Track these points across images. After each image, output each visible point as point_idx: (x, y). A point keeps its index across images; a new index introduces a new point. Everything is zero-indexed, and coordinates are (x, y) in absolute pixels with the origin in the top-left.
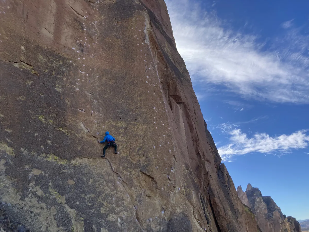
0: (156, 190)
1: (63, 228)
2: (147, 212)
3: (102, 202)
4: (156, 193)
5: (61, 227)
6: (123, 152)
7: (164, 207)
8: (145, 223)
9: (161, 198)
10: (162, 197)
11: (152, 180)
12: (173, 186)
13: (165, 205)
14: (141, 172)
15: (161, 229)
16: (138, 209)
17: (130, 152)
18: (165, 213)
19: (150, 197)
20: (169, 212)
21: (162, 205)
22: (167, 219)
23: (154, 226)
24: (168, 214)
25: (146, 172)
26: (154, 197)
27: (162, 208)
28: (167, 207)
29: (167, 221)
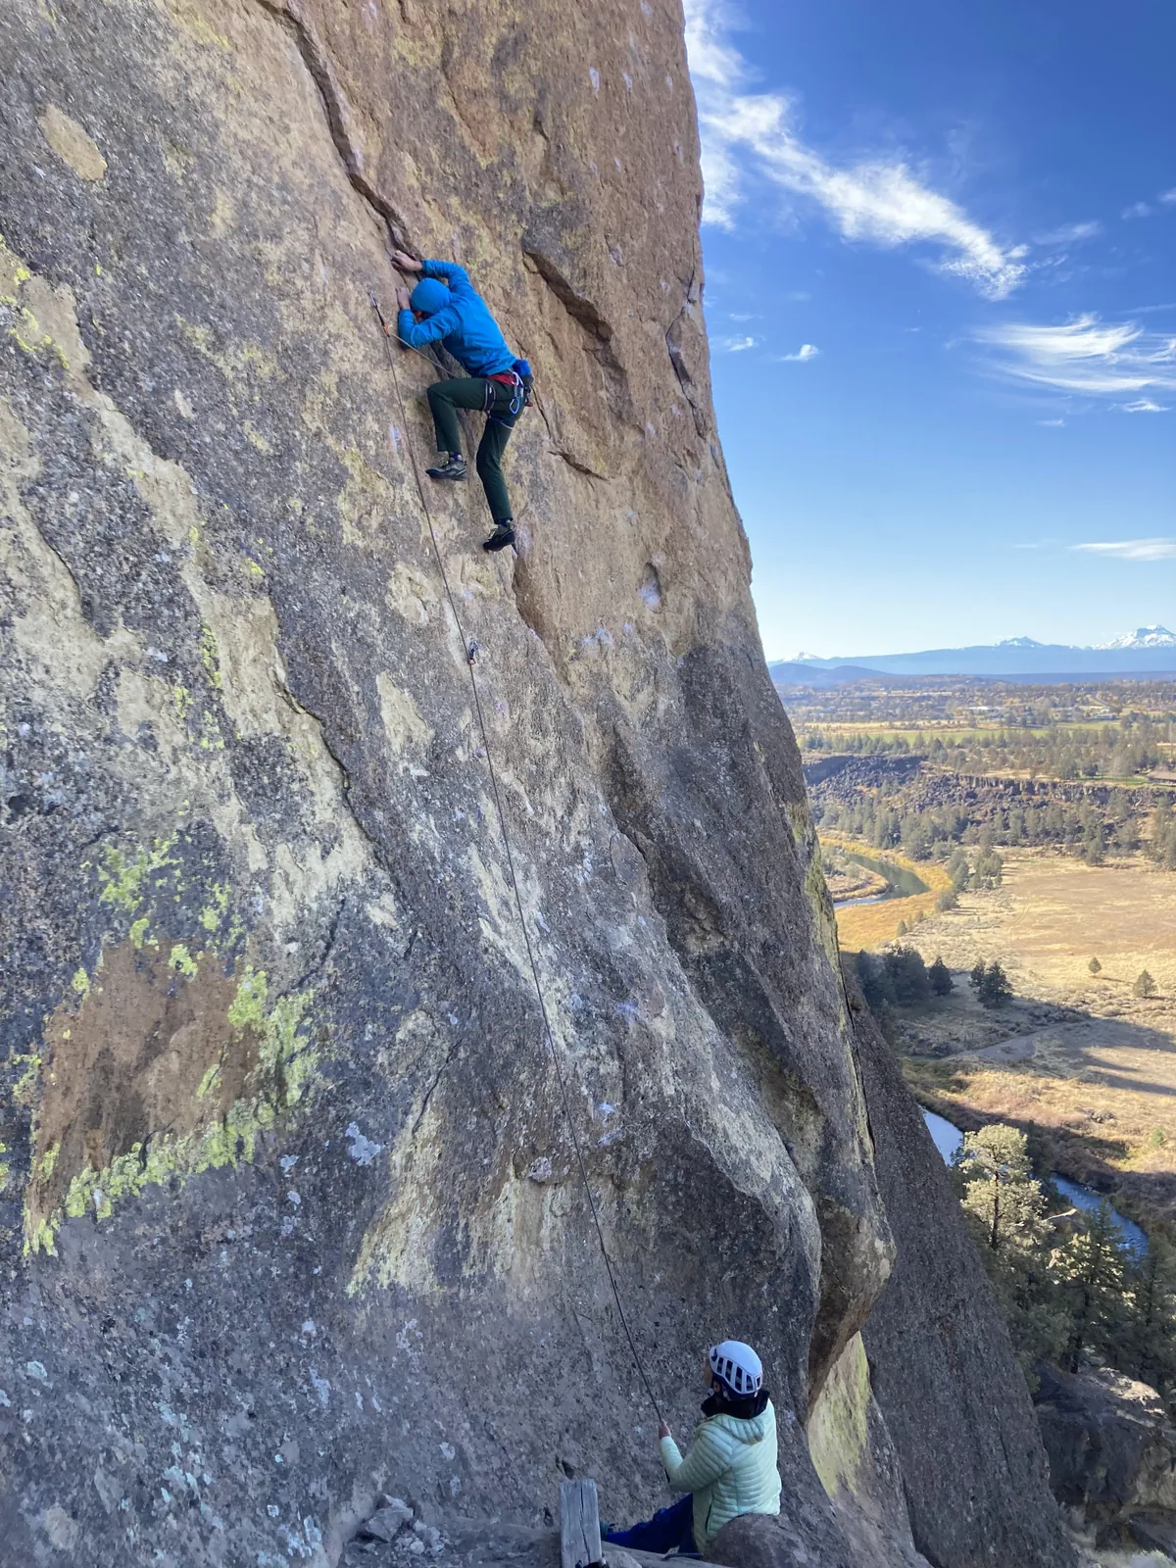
0: (615, 428)
1: (144, 646)
2: (582, 584)
3: (330, 441)
4: (621, 455)
5: (122, 638)
6: (404, 18)
7: (659, 560)
8: (576, 657)
9: (645, 490)
10: (655, 485)
11: (590, 346)
12: (697, 428)
13: (670, 550)
14: (530, 262)
15: (662, 707)
16: (532, 549)
17: (447, 46)
18: (663, 602)
19: (588, 472)
20: (689, 603)
21: (648, 548)
22: (675, 644)
23: (626, 687)
24: (680, 611)
25: (565, 272)
26: (606, 475)
27: (650, 565)
28: (681, 565)
29: (672, 662)
